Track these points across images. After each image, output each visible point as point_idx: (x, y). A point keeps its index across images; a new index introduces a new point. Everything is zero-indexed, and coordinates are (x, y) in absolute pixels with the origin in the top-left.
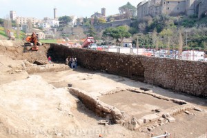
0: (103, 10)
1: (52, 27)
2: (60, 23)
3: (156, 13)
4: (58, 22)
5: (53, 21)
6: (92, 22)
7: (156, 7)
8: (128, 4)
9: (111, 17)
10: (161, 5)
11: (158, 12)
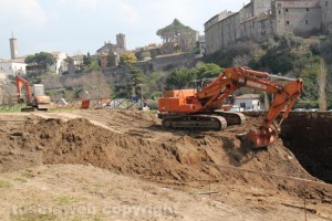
0: (120, 37)
1: (10, 77)
2: (28, 68)
3: (263, 34)
4: (24, 66)
5: (14, 65)
6: (105, 62)
7: (262, 21)
8: (176, 22)
9: (142, 50)
10: (273, 16)
11: (268, 30)
